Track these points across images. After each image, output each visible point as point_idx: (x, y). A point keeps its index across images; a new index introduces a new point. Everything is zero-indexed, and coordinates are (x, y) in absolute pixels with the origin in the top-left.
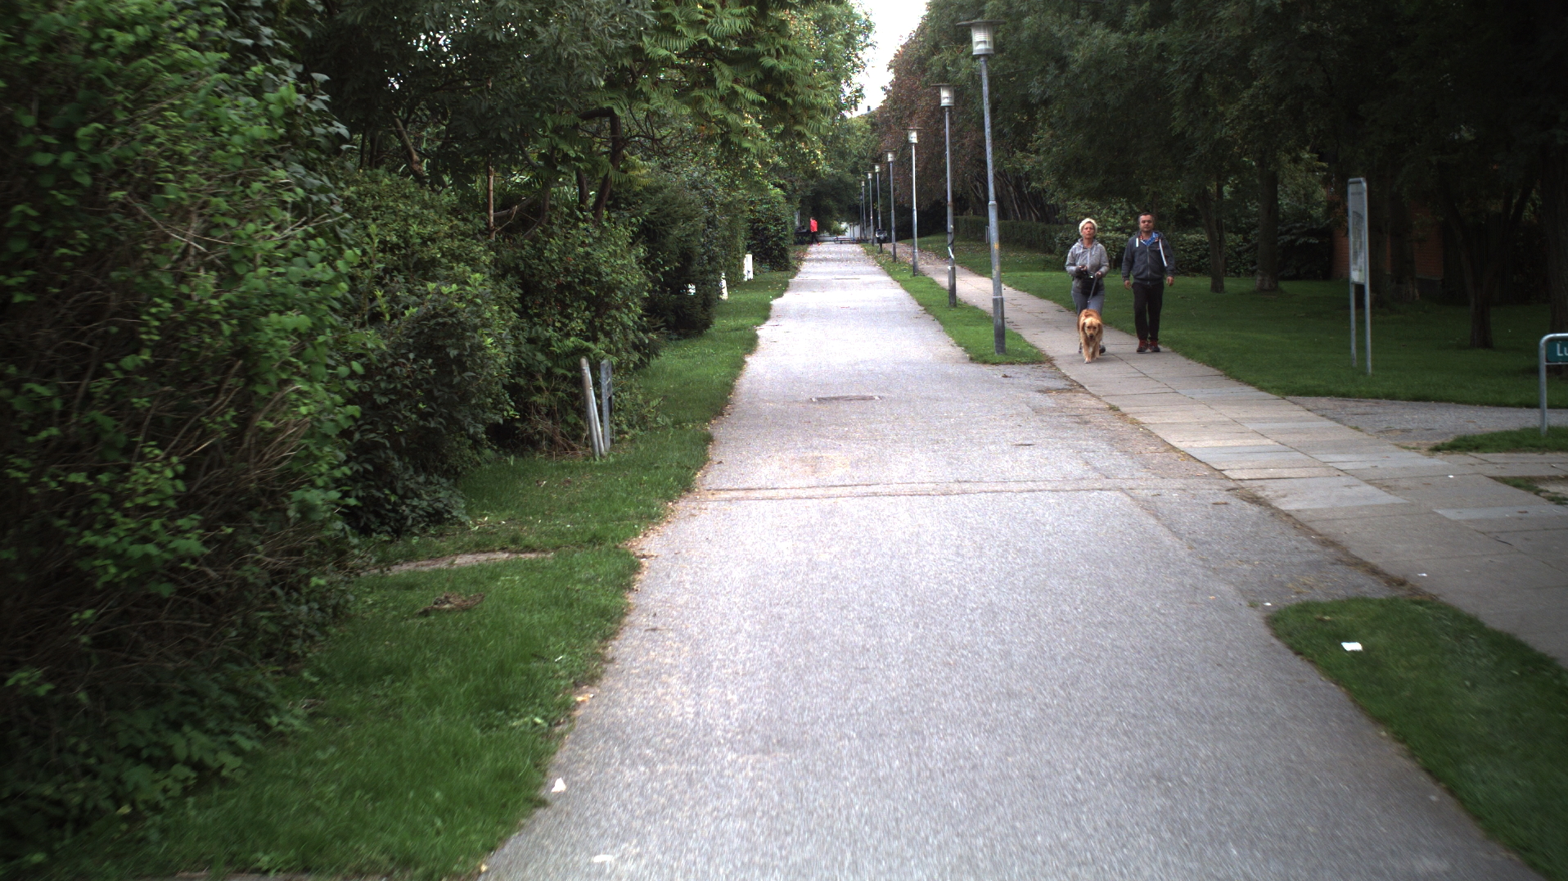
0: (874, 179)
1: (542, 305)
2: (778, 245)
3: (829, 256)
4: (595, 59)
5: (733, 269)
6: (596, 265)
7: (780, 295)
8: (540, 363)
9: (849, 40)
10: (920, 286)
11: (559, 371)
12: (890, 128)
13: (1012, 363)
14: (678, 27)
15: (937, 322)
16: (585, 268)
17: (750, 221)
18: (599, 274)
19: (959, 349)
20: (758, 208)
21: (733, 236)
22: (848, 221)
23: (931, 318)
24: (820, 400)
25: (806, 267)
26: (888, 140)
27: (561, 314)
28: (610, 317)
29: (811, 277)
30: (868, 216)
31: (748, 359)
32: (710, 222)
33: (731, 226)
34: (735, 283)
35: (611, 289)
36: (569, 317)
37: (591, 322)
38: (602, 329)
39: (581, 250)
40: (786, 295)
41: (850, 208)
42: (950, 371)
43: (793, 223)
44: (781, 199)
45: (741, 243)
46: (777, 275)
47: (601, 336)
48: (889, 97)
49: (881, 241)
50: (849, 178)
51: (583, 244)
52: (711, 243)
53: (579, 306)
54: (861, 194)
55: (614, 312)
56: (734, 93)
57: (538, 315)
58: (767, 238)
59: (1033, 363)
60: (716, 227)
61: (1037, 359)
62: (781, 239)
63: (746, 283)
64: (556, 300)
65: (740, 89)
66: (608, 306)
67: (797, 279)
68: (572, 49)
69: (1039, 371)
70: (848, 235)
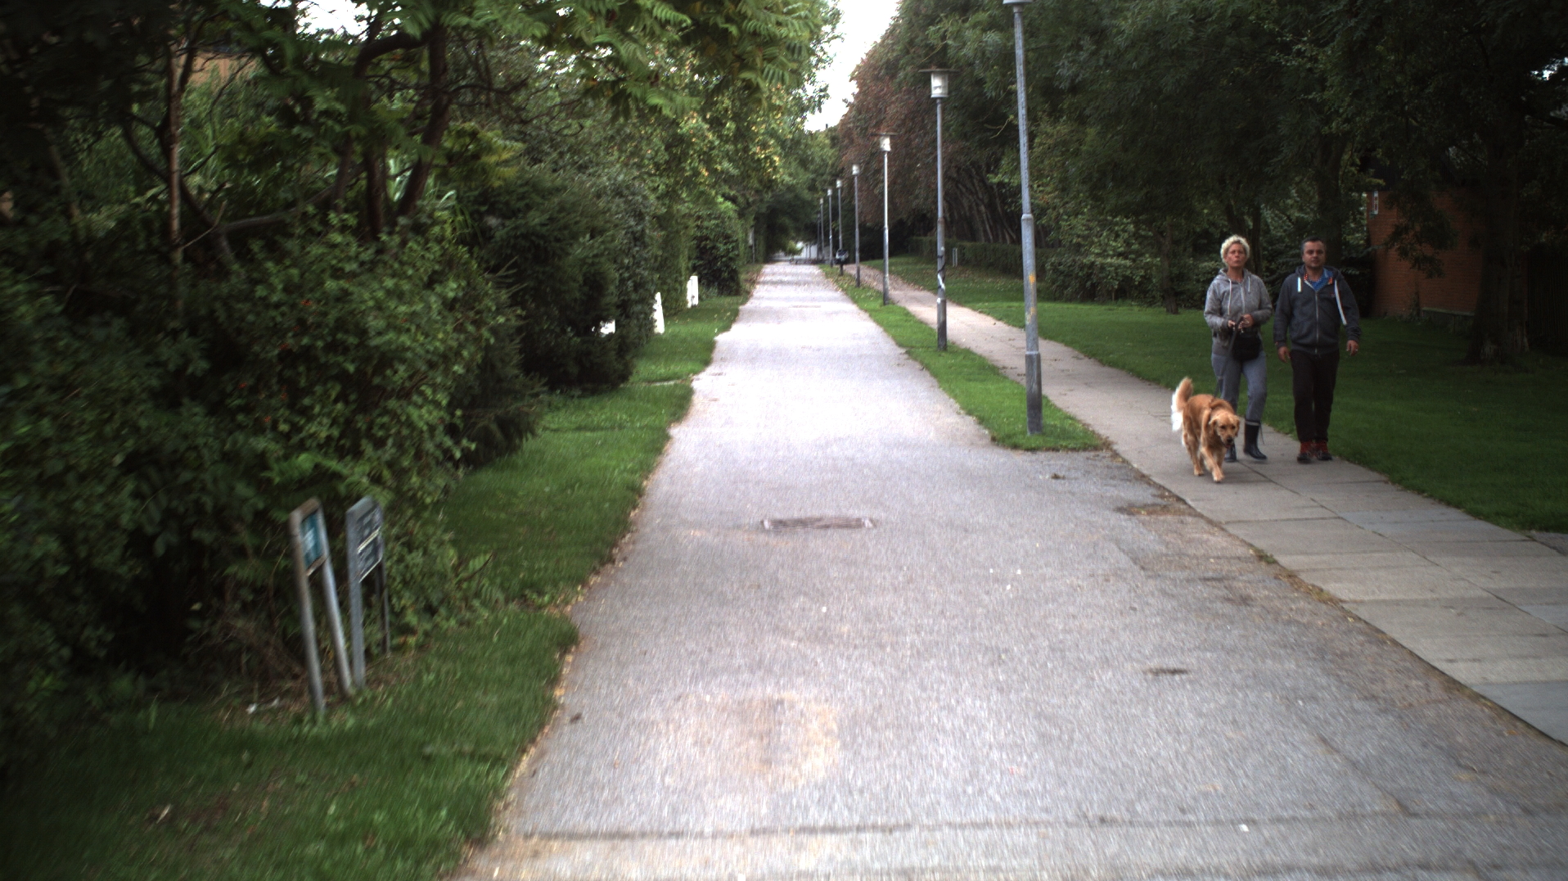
0: (834, 196)
1: (254, 390)
2: (728, 266)
3: (785, 279)
5: (674, 294)
7: (727, 328)
8: (245, 500)
9: (812, 31)
10: (892, 318)
12: (852, 141)
13: (1055, 449)
15: (927, 373)
16: (338, 320)
17: (695, 238)
18: (363, 333)
19: (971, 419)
20: (706, 224)
21: (674, 256)
22: (805, 240)
23: (918, 366)
24: (780, 525)
25: (759, 291)
26: (851, 154)
27: (291, 406)
28: (386, 412)
29: (764, 304)
30: (827, 235)
32: (638, 239)
34: (674, 308)
36: (306, 414)
37: (349, 422)
39: (331, 285)
40: (735, 327)
41: (807, 227)
42: (970, 463)
43: (746, 241)
44: (731, 213)
45: (683, 263)
46: (726, 301)
48: (850, 111)
49: (841, 263)
50: (807, 195)
51: (337, 273)
52: (638, 265)
53: (326, 393)
54: (819, 212)
57: (247, 409)
58: (716, 259)
59: (1085, 450)
61: (1089, 443)
62: (731, 259)
63: (689, 310)
64: (282, 380)
67: (749, 305)
70: (804, 255)
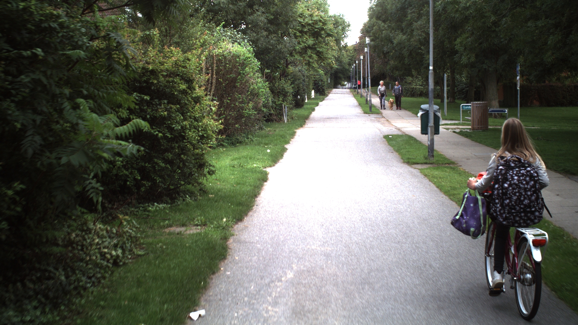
0: (356, 66)
2: (322, 88)
3: (338, 92)
4: (287, 51)
5: (309, 94)
6: (285, 88)
7: (322, 101)
9: (343, 29)
10: (362, 100)
11: (278, 107)
13: (373, 114)
14: (301, 43)
16: (282, 88)
17: (314, 80)
18: (285, 90)
20: (316, 77)
21: (309, 85)
22: (347, 82)
23: (360, 106)
24: (327, 118)
29: (331, 98)
30: (353, 80)
32: (304, 80)
33: (309, 82)
34: (309, 98)
35: (287, 93)
36: (279, 98)
37: (283, 99)
38: (285, 100)
39: (282, 85)
40: (323, 102)
41: (347, 77)
42: (358, 115)
44: (323, 74)
45: (311, 87)
46: (321, 97)
52: (304, 86)
53: (281, 96)
54: (351, 72)
56: (311, 55)
57: (275, 97)
58: (319, 86)
60: (305, 82)
62: (323, 86)
63: (312, 98)
66: (287, 96)
67: (327, 98)
68: (284, 50)
69: (377, 115)
70: (347, 86)
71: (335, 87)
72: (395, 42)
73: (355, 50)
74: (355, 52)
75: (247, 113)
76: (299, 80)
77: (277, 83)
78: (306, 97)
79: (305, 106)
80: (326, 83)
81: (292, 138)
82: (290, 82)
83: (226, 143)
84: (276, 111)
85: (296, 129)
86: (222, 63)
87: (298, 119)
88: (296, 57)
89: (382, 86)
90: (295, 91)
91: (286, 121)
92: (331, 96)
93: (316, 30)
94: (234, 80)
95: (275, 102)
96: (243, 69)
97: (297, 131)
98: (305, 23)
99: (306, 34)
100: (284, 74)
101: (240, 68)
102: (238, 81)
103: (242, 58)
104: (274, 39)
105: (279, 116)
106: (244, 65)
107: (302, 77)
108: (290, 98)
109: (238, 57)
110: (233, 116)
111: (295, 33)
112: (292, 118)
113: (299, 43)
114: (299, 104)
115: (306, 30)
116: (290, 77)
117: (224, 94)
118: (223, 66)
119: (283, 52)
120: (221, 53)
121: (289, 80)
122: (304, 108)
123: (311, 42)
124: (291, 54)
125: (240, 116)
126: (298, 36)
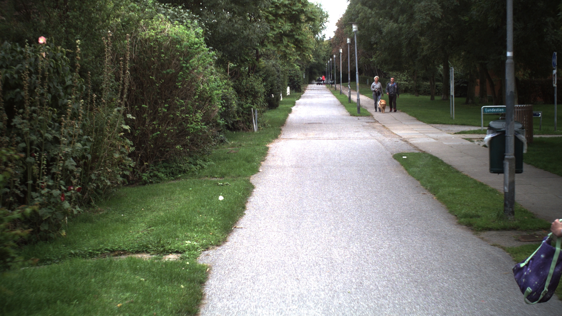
0: (330, 63)
1: (241, 96)
2: (298, 84)
3: (315, 88)
4: (256, 38)
5: (284, 91)
6: (254, 87)
7: (298, 99)
8: (241, 110)
10: (342, 97)
11: (245, 112)
13: (362, 116)
14: (274, 28)
16: (251, 87)
17: (289, 76)
18: (255, 89)
19: (348, 113)
20: (292, 72)
24: (308, 123)
25: (307, 91)
26: (334, 50)
27: (245, 98)
29: (308, 95)
31: (289, 115)
32: (278, 76)
33: (284, 78)
34: (285, 96)
35: (257, 93)
36: (247, 99)
37: (253, 100)
38: (255, 102)
39: (250, 83)
40: (300, 99)
42: (344, 118)
44: (299, 69)
45: (286, 83)
46: (297, 94)
47: (255, 104)
50: (322, 63)
51: (251, 81)
52: (278, 83)
53: (250, 97)
54: (326, 68)
55: (258, 98)
56: (288, 45)
58: (294, 82)
59: (367, 116)
60: (279, 78)
62: (299, 82)
63: (288, 96)
64: (244, 95)
65: (289, 44)
66: (257, 97)
67: (304, 95)
68: (252, 36)
69: (368, 118)
71: (310, 83)
72: (385, 30)
73: (331, 44)
74: (330, 46)
75: (194, 128)
76: (273, 75)
77: (245, 81)
78: (281, 95)
79: (280, 106)
80: (302, 79)
81: (263, 161)
82: (261, 79)
83: (163, 173)
84: (244, 117)
85: (270, 142)
86: (154, 51)
87: (272, 127)
88: (269, 47)
89: (377, 82)
90: (267, 91)
91: (255, 130)
92: (307, 93)
93: (294, 12)
94: (173, 78)
95: (242, 105)
96: (187, 61)
97: (270, 146)
98: (280, 4)
99: (281, 18)
100: (254, 69)
101: (182, 59)
102: (180, 79)
103: (185, 43)
104: (240, 22)
105: (248, 124)
106: (188, 55)
107: (277, 73)
108: (262, 99)
109: (179, 42)
110: (172, 133)
111: (267, 16)
112: (264, 125)
113: (272, 29)
114: (273, 104)
115: (281, 12)
116: (261, 73)
117: (159, 98)
118: (156, 56)
119: (251, 40)
120: (152, 36)
121: (260, 76)
122: (279, 109)
123: (287, 27)
124: (262, 44)
125: (183, 132)
126: (271, 20)
